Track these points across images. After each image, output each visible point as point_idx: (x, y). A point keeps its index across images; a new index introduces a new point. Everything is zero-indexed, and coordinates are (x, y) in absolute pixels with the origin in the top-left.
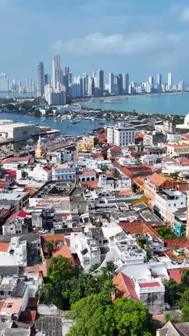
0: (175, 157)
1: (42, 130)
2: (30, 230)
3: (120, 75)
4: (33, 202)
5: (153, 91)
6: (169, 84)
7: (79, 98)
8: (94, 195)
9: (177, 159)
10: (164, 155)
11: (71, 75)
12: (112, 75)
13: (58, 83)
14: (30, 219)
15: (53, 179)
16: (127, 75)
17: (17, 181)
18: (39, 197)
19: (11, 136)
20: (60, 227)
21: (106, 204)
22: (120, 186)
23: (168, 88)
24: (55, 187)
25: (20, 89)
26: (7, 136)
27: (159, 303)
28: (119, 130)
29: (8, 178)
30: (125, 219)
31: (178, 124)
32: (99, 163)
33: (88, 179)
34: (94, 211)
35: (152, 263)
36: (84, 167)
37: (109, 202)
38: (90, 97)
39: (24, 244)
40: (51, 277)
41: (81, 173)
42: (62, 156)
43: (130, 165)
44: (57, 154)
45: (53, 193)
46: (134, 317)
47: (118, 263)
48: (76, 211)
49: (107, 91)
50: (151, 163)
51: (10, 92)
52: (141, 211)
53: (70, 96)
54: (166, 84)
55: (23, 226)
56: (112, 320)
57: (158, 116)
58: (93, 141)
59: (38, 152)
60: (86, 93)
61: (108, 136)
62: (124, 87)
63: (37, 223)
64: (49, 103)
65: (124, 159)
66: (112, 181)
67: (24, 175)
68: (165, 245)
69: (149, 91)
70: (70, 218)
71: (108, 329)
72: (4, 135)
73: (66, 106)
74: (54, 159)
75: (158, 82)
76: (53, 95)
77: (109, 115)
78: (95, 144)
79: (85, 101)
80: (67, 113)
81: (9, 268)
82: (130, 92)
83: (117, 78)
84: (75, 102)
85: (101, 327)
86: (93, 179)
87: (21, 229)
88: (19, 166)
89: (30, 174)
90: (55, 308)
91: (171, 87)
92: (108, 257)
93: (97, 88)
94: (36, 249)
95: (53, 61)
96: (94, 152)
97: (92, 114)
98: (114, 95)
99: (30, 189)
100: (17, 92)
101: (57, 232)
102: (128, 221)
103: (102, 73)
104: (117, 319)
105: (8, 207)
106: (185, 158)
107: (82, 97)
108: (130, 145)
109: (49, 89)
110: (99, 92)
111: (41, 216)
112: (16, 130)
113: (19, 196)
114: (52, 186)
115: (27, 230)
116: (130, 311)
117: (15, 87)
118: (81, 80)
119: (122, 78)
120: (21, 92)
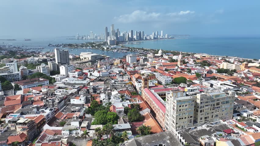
0: (149, 67)
1: (103, 56)
2: (89, 93)
3: (140, 32)
4: (91, 84)
5: (155, 38)
6: (162, 35)
7: (122, 42)
8: (113, 81)
9: (150, 68)
10: (145, 67)
11: (119, 32)
12: (137, 32)
13: (113, 36)
14: (89, 90)
15: (101, 76)
16: (143, 32)
17: (88, 76)
18: (94, 82)
19: (90, 59)
20: (99, 92)
21: (117, 85)
22: (124, 78)
23: (161, 37)
24: (100, 79)
25: (98, 38)
26: (88, 59)
27: (123, 113)
28: (130, 57)
29: (84, 75)
30: (122, 89)
31: (156, 54)
32: (119, 70)
33: (114, 76)
34: (112, 87)
35: (123, 102)
36: (112, 71)
37: (118, 84)
38: (127, 41)
39: (85, 97)
40: (91, 107)
41: (111, 74)
42: (106, 67)
43: (131, 71)
44: (104, 66)
45: (100, 81)
46: (112, 116)
47: (113, 102)
48: (106, 87)
49: (134, 39)
50: (139, 70)
51: (94, 39)
52: (128, 87)
53: (118, 41)
54: (160, 35)
55: (86, 92)
56: (105, 117)
57: (152, 50)
58: (119, 61)
59: (98, 65)
60: (125, 40)
61: (127, 59)
62: (142, 37)
63: (91, 91)
64: (109, 45)
65: (129, 68)
66: (122, 76)
67: (91, 74)
68: (131, 97)
69: (152, 38)
70: (102, 89)
71: (104, 120)
72: (87, 59)
73: (115, 46)
74: (103, 68)
75: (157, 35)
76: (110, 41)
77: (132, 50)
78: (120, 62)
79: (125, 43)
80: (115, 49)
81: (79, 104)
82: (144, 39)
83: (139, 33)
84: (120, 44)
85: (102, 119)
86: (115, 76)
87: (85, 93)
88: (89, 71)
89: (93, 74)
90: (91, 115)
91: (162, 37)
92: (110, 101)
93: (130, 38)
94: (89, 99)
95: (111, 27)
96: (119, 65)
97: (125, 49)
98: (137, 41)
99: (92, 79)
100: (97, 39)
101: (98, 93)
102: (123, 90)
103: (132, 31)
104: (107, 117)
105: (82, 86)
106: (153, 68)
107: (123, 41)
108: (134, 62)
109: (109, 38)
110: (131, 39)
111: (93, 88)
112: (92, 57)
113: (87, 82)
114: (99, 78)
115: (87, 93)
116: (111, 115)
117: (96, 37)
118: (123, 34)
119: (141, 33)
120: (99, 39)
